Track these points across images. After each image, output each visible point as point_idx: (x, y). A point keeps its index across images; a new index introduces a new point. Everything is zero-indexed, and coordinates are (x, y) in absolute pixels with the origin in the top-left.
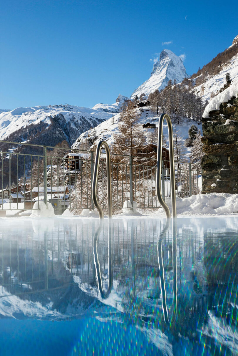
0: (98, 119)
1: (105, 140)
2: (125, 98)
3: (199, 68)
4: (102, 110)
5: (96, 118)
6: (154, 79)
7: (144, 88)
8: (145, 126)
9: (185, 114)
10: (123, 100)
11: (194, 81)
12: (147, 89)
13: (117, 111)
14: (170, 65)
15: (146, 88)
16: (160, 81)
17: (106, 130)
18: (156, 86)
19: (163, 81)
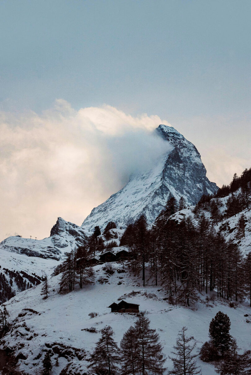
0: (9, 271)
1: (27, 335)
2: (71, 227)
3: (235, 174)
4: (20, 250)
5: (4, 269)
6: (136, 188)
7: (114, 206)
8: (115, 308)
9: (204, 281)
10: (67, 230)
11: (224, 203)
12: (119, 208)
13: (53, 254)
14: (173, 159)
15: (117, 206)
16: (149, 192)
17: (31, 310)
18: (139, 204)
19: (156, 193)
